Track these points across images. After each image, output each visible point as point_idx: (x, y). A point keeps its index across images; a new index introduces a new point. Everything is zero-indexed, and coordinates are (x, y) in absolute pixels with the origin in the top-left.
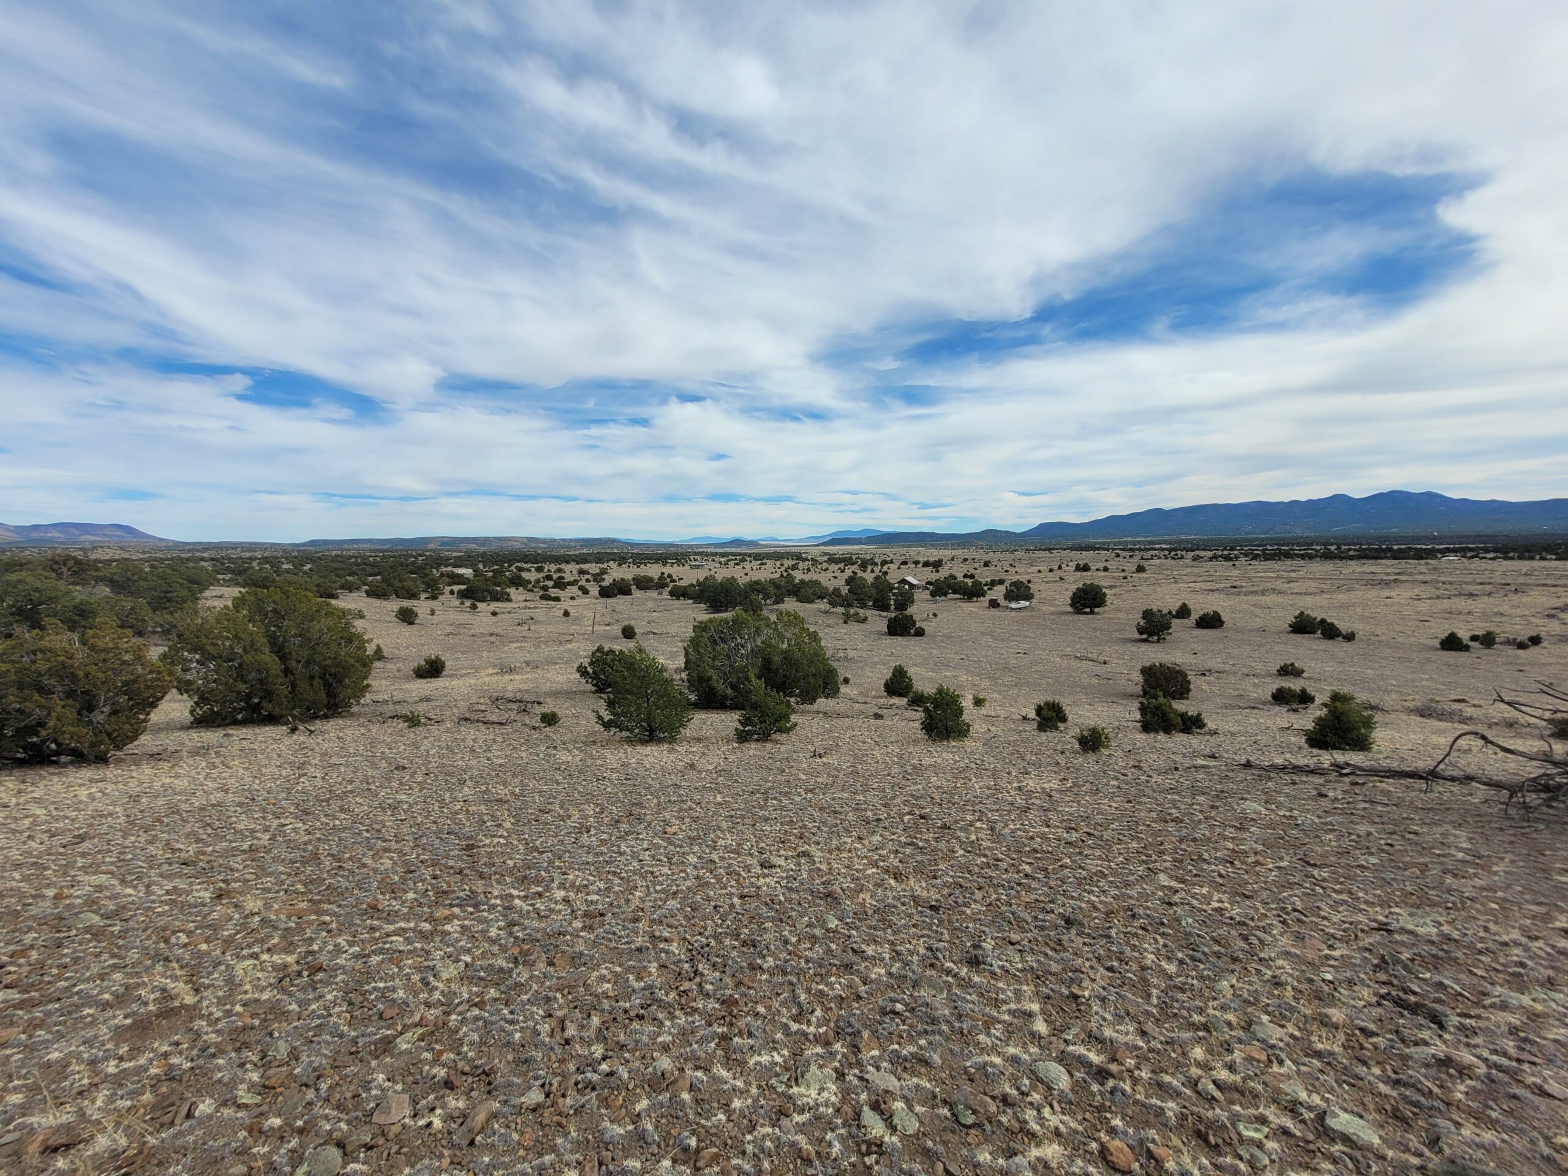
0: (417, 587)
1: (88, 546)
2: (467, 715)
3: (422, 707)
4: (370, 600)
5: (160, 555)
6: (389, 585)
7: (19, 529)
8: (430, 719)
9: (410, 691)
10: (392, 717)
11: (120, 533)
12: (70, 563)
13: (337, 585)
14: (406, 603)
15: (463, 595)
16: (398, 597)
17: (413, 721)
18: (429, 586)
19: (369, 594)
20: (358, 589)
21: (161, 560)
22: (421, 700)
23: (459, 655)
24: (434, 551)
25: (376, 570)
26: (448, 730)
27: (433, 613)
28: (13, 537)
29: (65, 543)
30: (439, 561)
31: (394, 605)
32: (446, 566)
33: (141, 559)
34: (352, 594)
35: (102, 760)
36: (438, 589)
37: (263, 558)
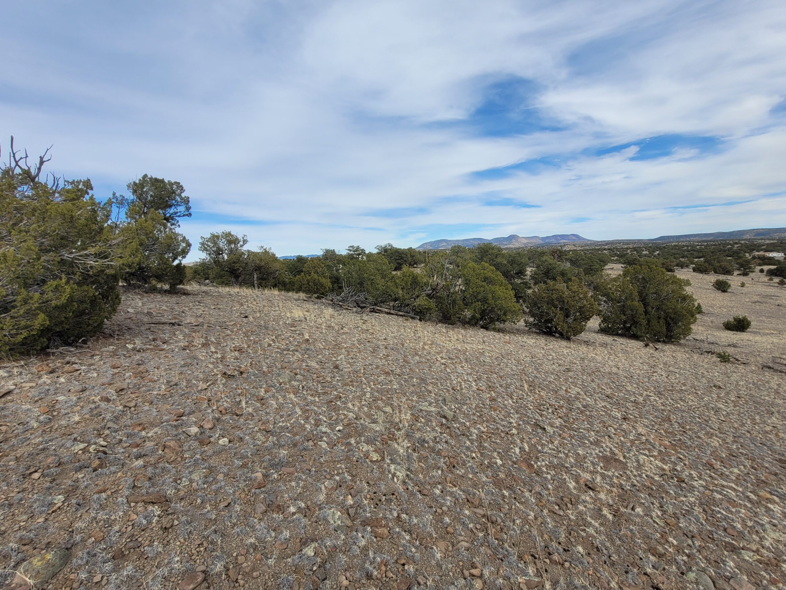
0: (732, 266)
1: (562, 244)
2: (771, 365)
3: (730, 351)
4: (695, 274)
5: (587, 248)
6: (710, 264)
7: (543, 239)
8: (737, 360)
9: (720, 337)
10: (708, 352)
11: (574, 238)
12: (558, 252)
13: (675, 263)
14: (722, 277)
15: (771, 273)
16: (716, 272)
17: (724, 358)
18: (742, 265)
19: (694, 270)
20: (687, 266)
21: (588, 250)
22: (729, 345)
23: (764, 319)
24: (749, 240)
25: (701, 254)
26: (752, 372)
27: (743, 285)
28: (541, 242)
29: (555, 244)
30: (752, 247)
31: (712, 278)
32: (758, 251)
33: (580, 250)
34: (683, 270)
35: (568, 339)
36: (750, 268)
37: (634, 248)
